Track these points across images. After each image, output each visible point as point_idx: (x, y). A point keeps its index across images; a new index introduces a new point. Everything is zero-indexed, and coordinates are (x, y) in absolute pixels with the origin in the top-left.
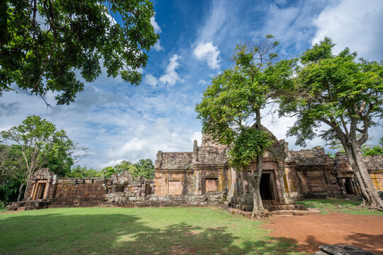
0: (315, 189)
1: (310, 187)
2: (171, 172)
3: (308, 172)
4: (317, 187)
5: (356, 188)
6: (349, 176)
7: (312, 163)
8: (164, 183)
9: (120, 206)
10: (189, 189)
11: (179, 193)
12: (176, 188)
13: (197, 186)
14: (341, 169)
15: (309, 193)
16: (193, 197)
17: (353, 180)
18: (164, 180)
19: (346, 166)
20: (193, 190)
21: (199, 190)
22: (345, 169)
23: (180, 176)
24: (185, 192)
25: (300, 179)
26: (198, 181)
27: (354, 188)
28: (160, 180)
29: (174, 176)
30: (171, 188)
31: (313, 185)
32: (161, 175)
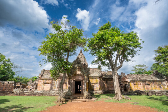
0: (110, 89)
1: (108, 88)
2: (46, 79)
3: (108, 81)
4: (111, 88)
5: (128, 89)
6: (126, 83)
7: (110, 77)
8: (42, 84)
9: (18, 95)
10: (53, 88)
11: (49, 89)
12: (47, 87)
13: (57, 86)
14: (122, 80)
15: (107, 91)
16: (54, 91)
17: (127, 85)
18: (42, 83)
19: (124, 79)
20: (55, 88)
21: (57, 88)
22: (124, 80)
23: (50, 81)
24: (51, 89)
25: (104, 84)
26: (57, 84)
27: (127, 89)
28: (40, 83)
29: (47, 81)
30: (45, 87)
31: (110, 87)
32: (41, 80)
